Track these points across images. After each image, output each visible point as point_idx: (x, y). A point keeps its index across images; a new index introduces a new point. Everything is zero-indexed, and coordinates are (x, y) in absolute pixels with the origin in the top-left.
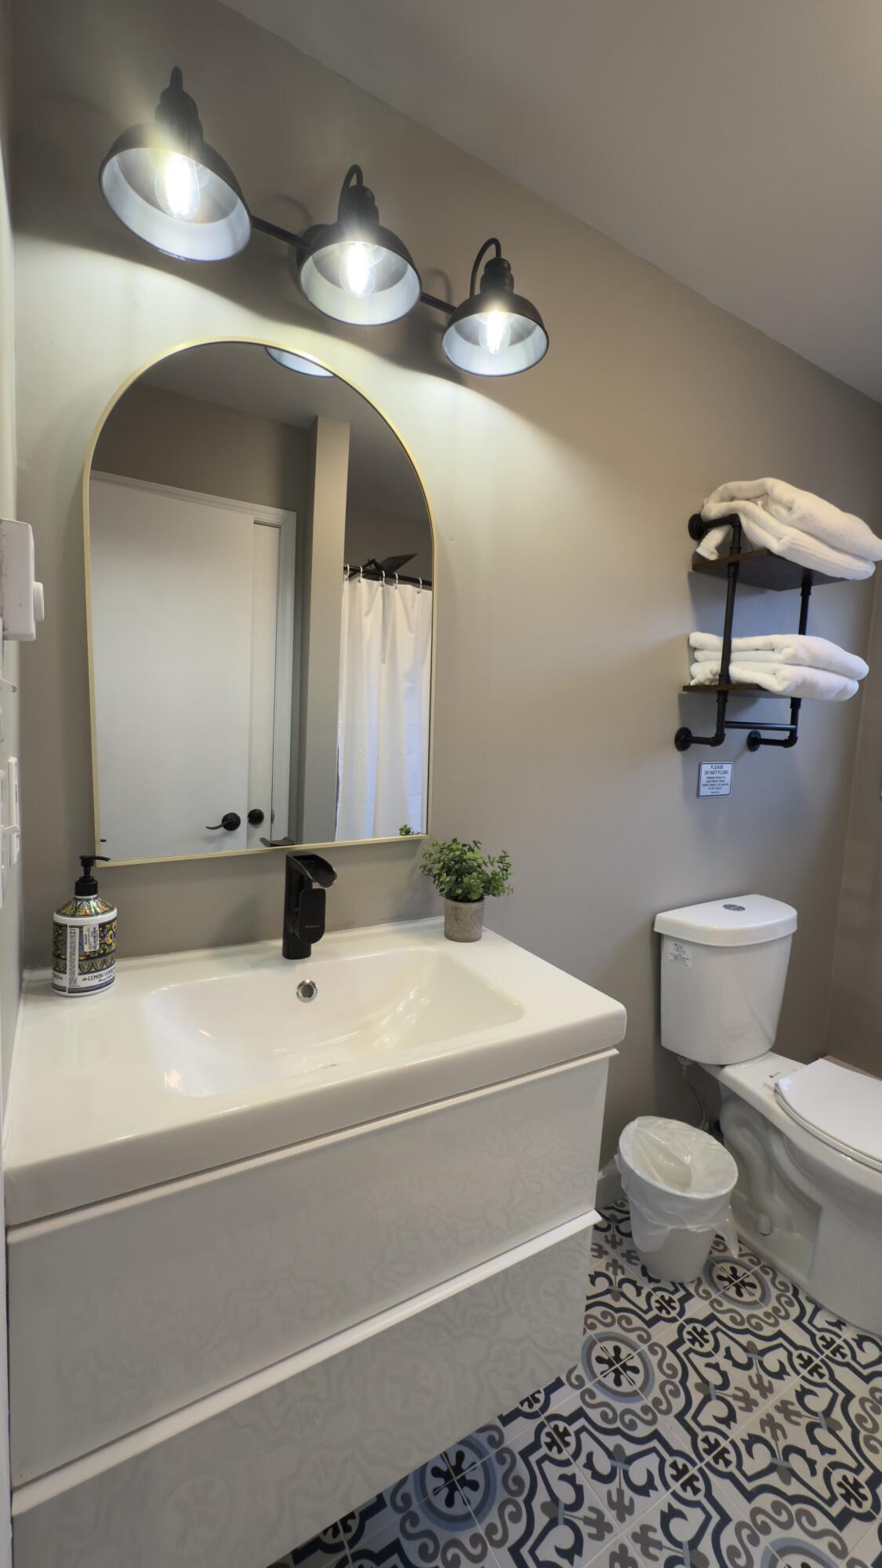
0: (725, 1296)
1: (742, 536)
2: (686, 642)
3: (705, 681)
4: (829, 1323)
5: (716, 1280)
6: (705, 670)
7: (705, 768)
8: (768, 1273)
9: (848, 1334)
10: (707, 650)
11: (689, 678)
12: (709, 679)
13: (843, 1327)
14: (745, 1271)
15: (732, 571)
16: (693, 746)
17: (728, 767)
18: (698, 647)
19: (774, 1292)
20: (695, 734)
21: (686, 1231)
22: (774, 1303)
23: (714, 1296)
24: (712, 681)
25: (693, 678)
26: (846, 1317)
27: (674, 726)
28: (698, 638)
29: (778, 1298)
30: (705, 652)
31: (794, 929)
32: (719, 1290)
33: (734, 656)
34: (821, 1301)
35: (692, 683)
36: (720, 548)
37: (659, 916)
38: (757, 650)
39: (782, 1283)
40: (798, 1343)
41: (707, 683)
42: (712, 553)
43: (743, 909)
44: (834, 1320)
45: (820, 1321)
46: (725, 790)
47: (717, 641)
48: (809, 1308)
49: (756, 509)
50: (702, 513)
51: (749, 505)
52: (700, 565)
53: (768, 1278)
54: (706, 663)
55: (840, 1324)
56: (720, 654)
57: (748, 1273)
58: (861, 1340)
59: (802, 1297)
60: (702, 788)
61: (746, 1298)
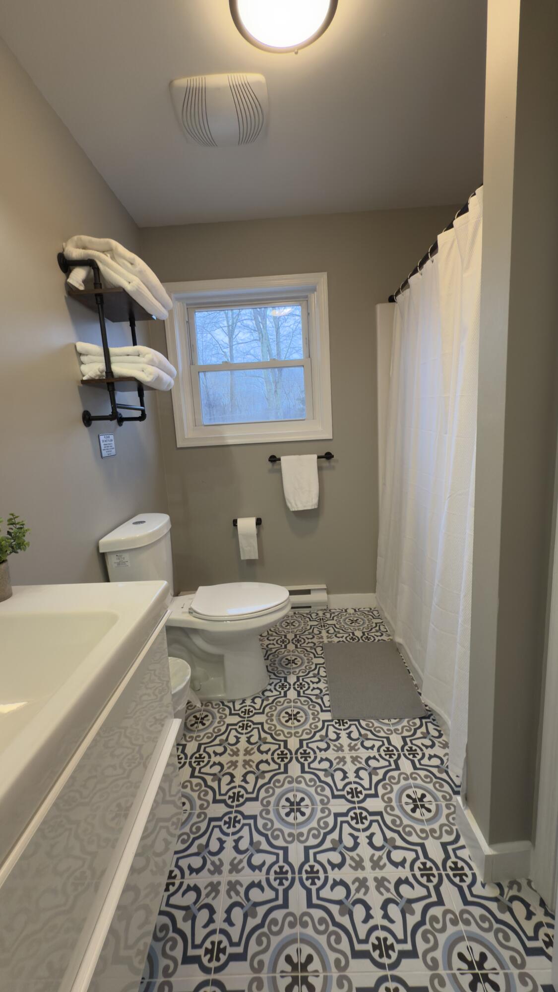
0: (199, 731)
1: (100, 276)
2: (74, 351)
3: (95, 377)
4: (240, 704)
5: (191, 728)
6: (93, 368)
7: (102, 438)
8: (208, 706)
9: (248, 702)
10: (91, 355)
11: (81, 376)
12: (99, 375)
13: (245, 701)
14: (200, 713)
15: (99, 300)
16: (94, 422)
17: (112, 437)
18: (83, 352)
19: (216, 711)
20: (93, 414)
21: (179, 710)
22: (218, 715)
23: (195, 735)
24: (100, 376)
25: (84, 376)
26: (243, 696)
27: (78, 411)
28: (81, 346)
29: (219, 712)
30: (89, 356)
31: (170, 526)
32: (195, 731)
33: (112, 359)
34: (232, 698)
35: (85, 378)
36: (85, 282)
37: (101, 541)
38: (128, 355)
39: (216, 705)
40: (235, 722)
41: (97, 378)
42: (80, 285)
43: (144, 522)
44: (241, 702)
45: (238, 707)
46: (113, 452)
47: (99, 349)
48: (231, 705)
49: (107, 258)
50: (65, 253)
51: (102, 255)
52: (71, 291)
53: (210, 708)
54: (92, 365)
55: (244, 701)
56: (103, 358)
57: (201, 713)
58: (253, 702)
59: (226, 703)
60: (103, 452)
61: (207, 723)
